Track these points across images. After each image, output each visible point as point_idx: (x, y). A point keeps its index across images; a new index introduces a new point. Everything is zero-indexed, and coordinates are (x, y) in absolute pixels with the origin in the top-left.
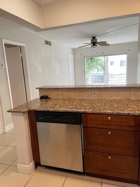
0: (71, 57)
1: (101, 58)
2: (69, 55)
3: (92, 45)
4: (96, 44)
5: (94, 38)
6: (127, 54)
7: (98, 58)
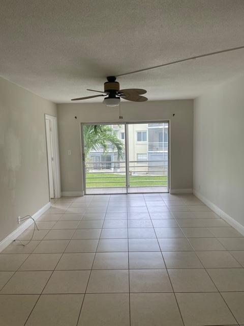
0: (51, 121)
1: (112, 126)
2: (47, 117)
3: (108, 96)
4: (117, 96)
5: (111, 80)
6: (168, 122)
7: (105, 127)
